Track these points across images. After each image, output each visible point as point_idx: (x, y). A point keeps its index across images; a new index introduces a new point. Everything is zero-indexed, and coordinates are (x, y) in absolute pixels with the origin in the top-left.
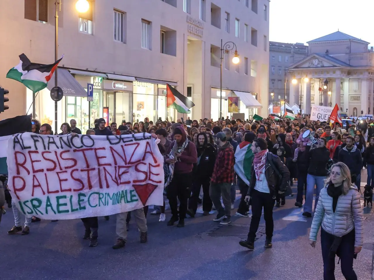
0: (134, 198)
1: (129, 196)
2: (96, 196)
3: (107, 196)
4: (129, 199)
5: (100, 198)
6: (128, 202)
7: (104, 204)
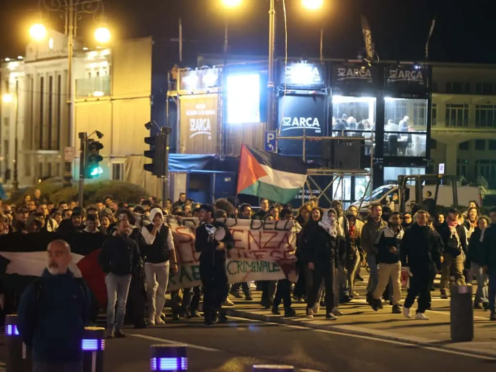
0: (276, 268)
1: (271, 266)
2: (236, 264)
3: (245, 264)
4: (271, 269)
5: (239, 266)
6: (270, 271)
7: (243, 270)
